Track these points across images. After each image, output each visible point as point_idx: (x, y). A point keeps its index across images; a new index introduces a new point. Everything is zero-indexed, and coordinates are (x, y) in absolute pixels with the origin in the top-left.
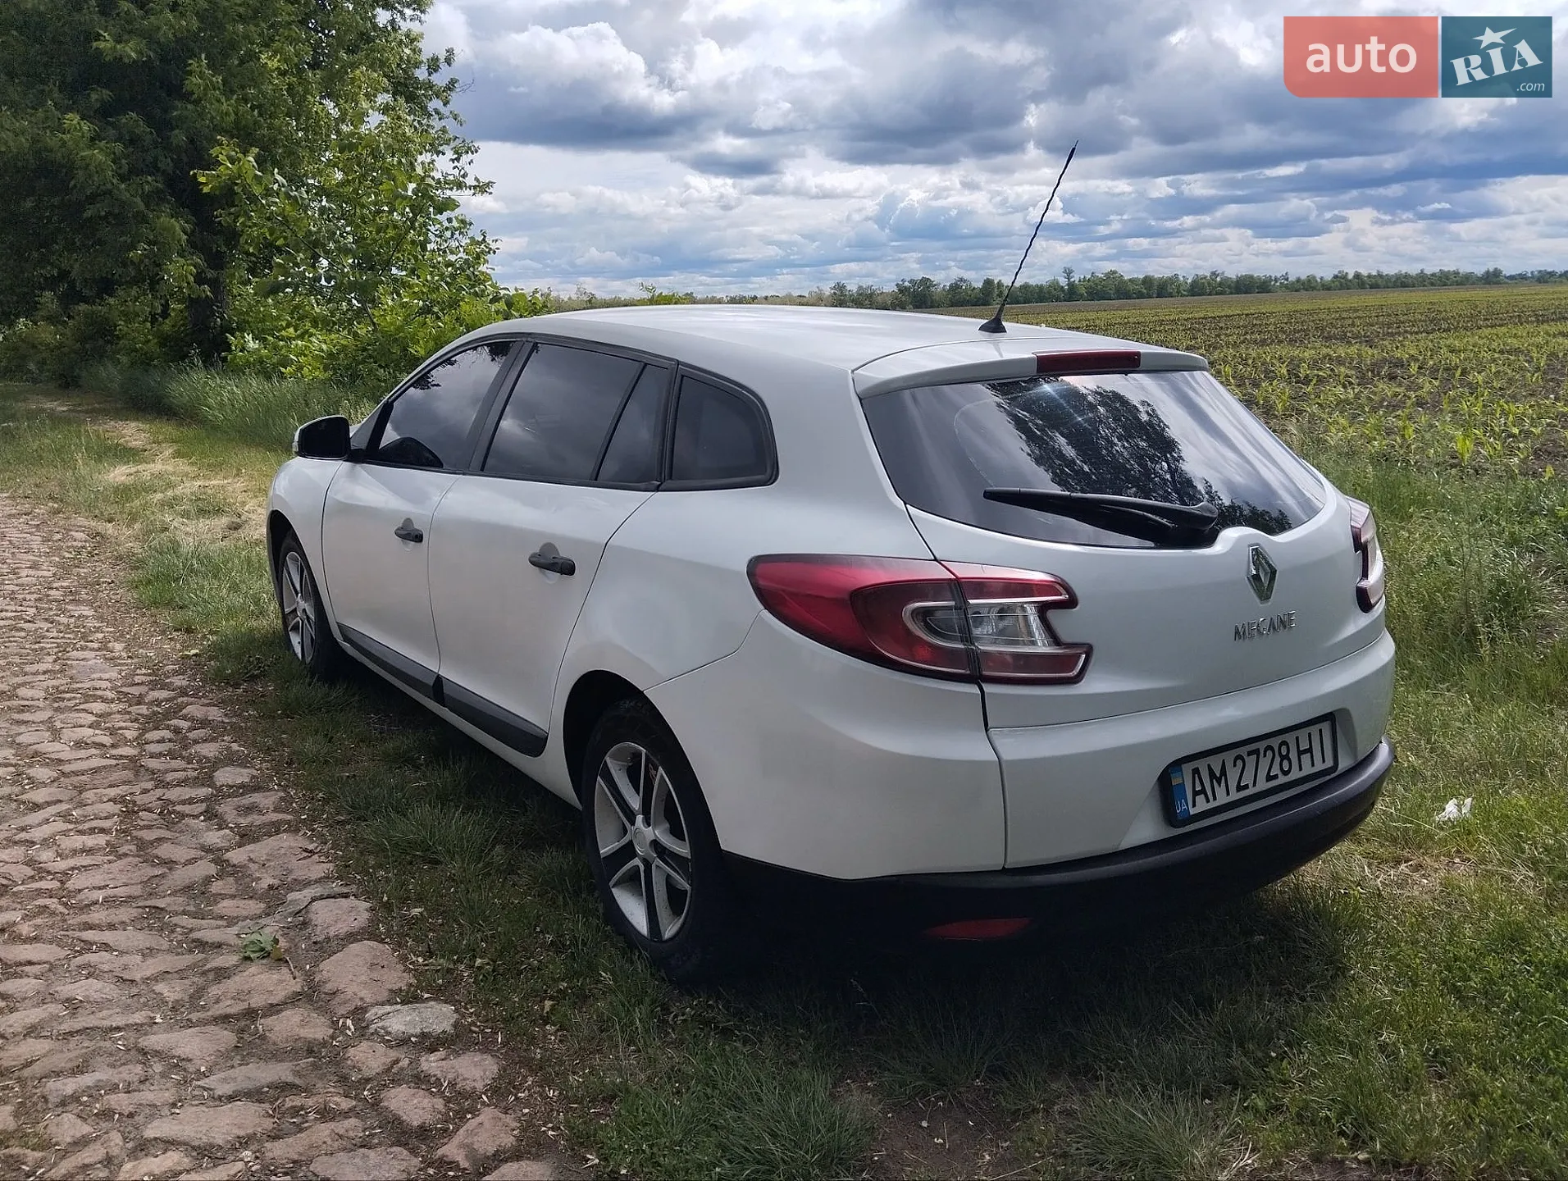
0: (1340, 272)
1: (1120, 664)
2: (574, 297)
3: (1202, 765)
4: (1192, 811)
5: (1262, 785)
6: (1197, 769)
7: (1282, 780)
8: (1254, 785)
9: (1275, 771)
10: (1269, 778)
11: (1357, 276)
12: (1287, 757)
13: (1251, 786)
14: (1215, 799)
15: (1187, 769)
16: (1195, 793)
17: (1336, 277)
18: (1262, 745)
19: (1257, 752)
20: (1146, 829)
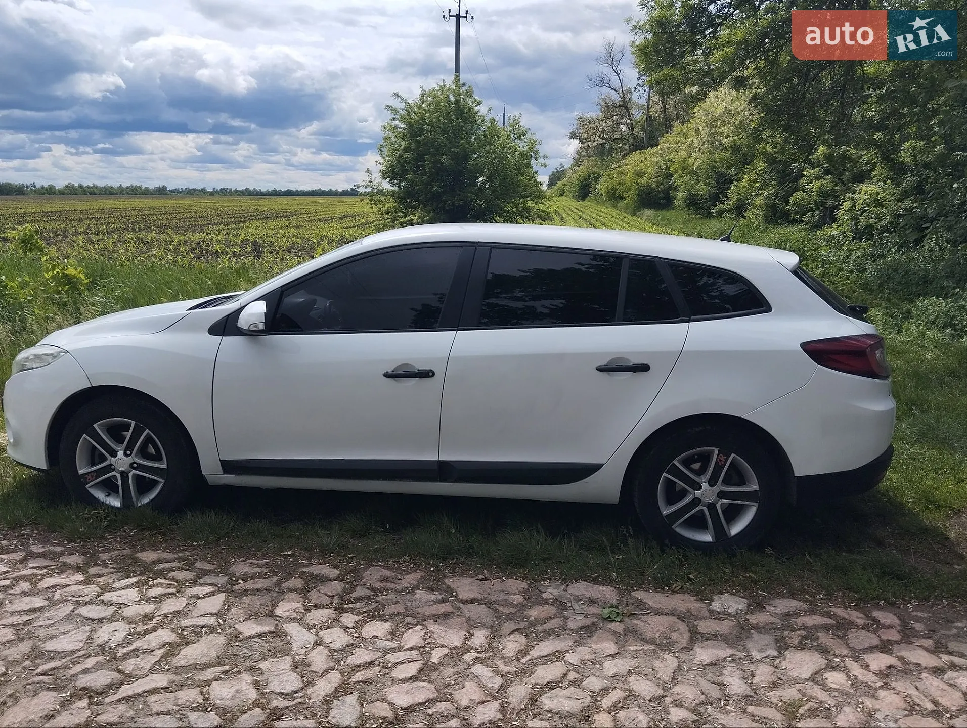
0: (69, 183)
11: (81, 186)
17: (67, 186)
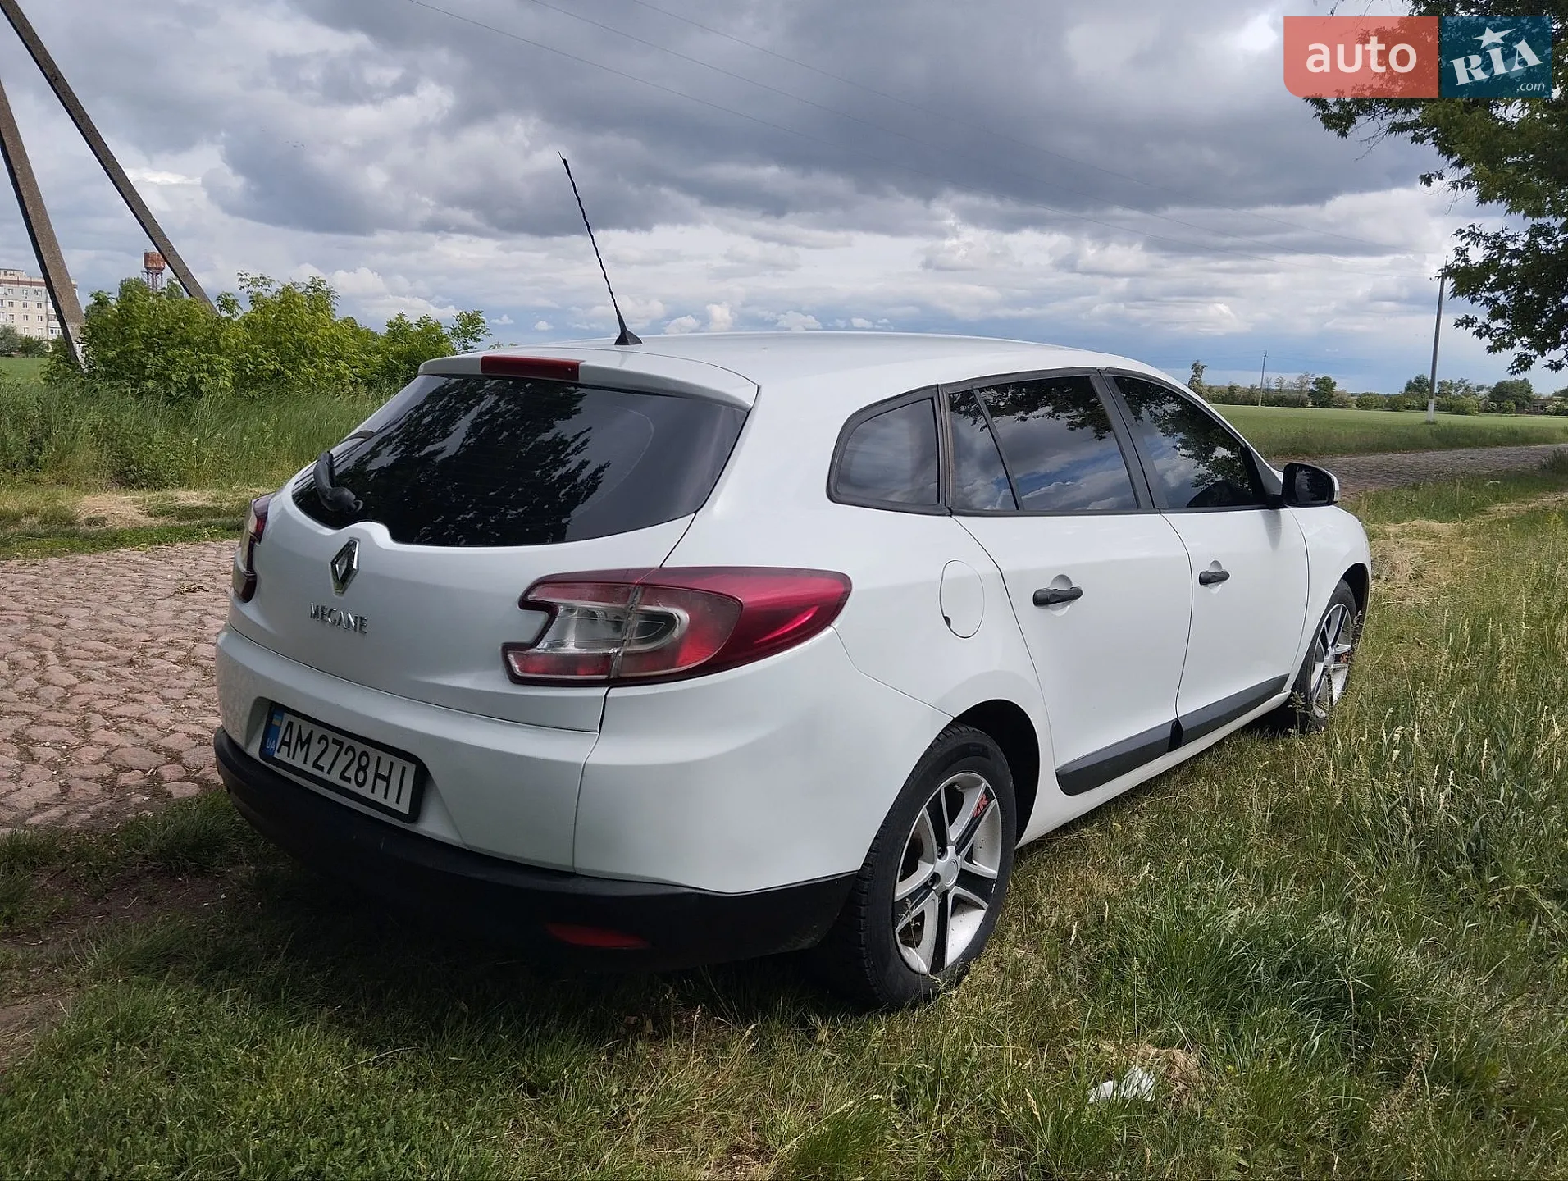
3: (296, 725)
4: (276, 755)
5: (335, 778)
6: (292, 725)
8: (328, 772)
9: (350, 774)
10: (343, 776)
12: (364, 770)
14: (294, 758)
15: (288, 717)
16: (283, 743)
18: (347, 742)
19: (341, 745)
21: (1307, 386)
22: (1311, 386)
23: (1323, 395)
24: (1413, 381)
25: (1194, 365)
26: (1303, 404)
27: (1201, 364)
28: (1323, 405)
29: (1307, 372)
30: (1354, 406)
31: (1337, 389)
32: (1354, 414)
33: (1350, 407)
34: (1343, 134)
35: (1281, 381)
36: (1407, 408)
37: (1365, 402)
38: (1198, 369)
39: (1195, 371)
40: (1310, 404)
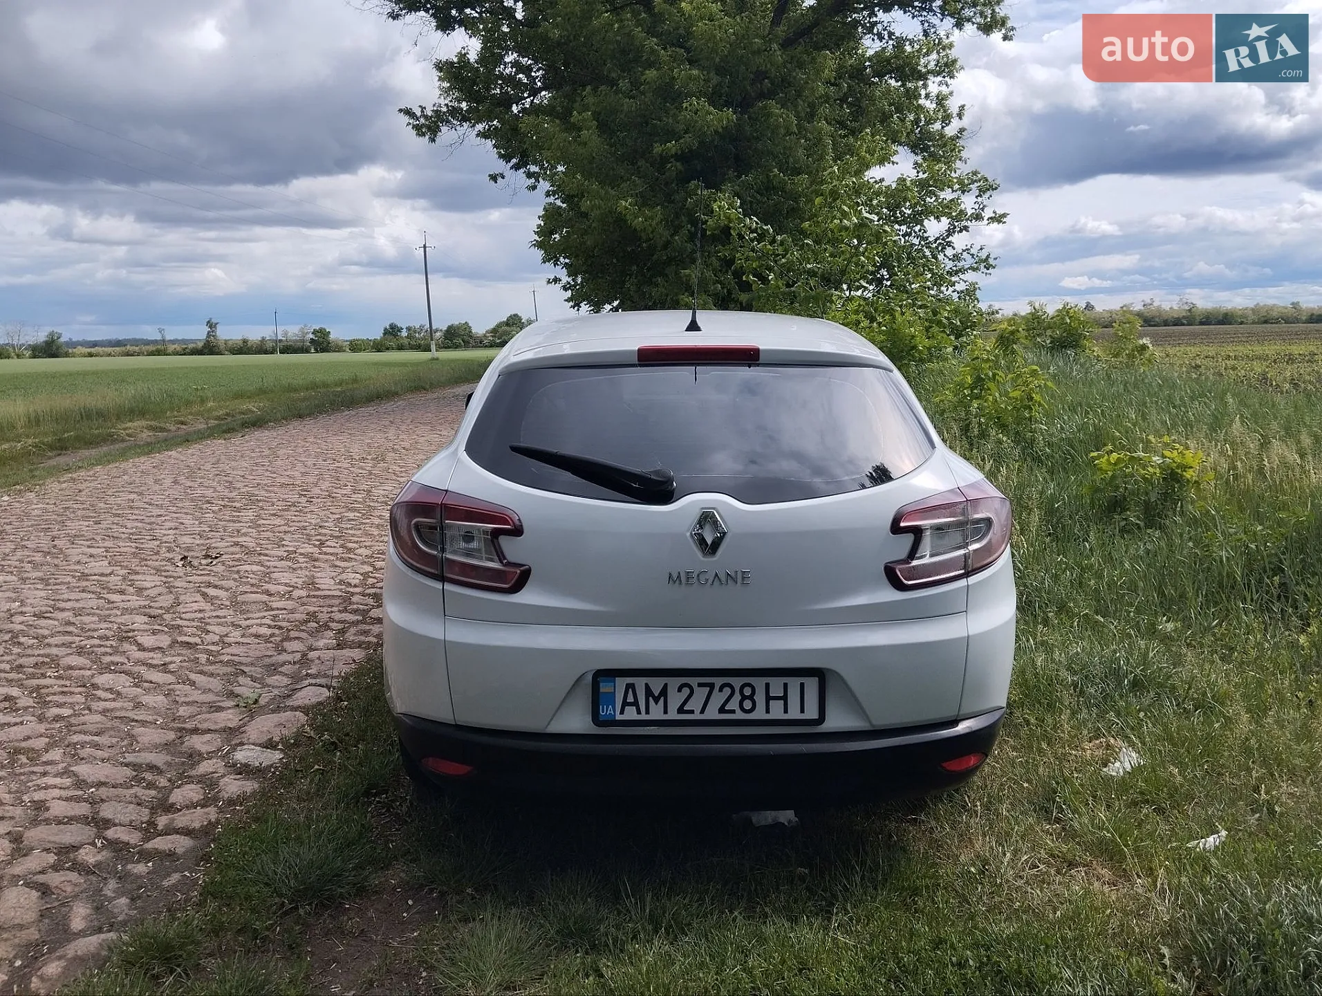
1: (555, 585)
2: (1175, 307)
3: (640, 683)
4: (619, 717)
5: (712, 713)
6: (633, 685)
7: (739, 715)
8: (702, 712)
9: (734, 704)
10: (722, 710)
12: (751, 697)
13: (697, 711)
14: (647, 712)
15: (621, 683)
16: (625, 704)
18: (719, 681)
19: (712, 686)
20: (576, 721)
21: (308, 336)
22: (311, 336)
23: (321, 343)
24: (388, 327)
25: (208, 322)
26: (307, 351)
27: (214, 321)
28: (324, 350)
29: (305, 326)
30: (348, 350)
31: (332, 337)
32: (348, 356)
33: (344, 351)
34: (433, 140)
35: (286, 334)
36: (388, 349)
37: (355, 346)
38: (212, 325)
39: (210, 327)
40: (313, 351)
